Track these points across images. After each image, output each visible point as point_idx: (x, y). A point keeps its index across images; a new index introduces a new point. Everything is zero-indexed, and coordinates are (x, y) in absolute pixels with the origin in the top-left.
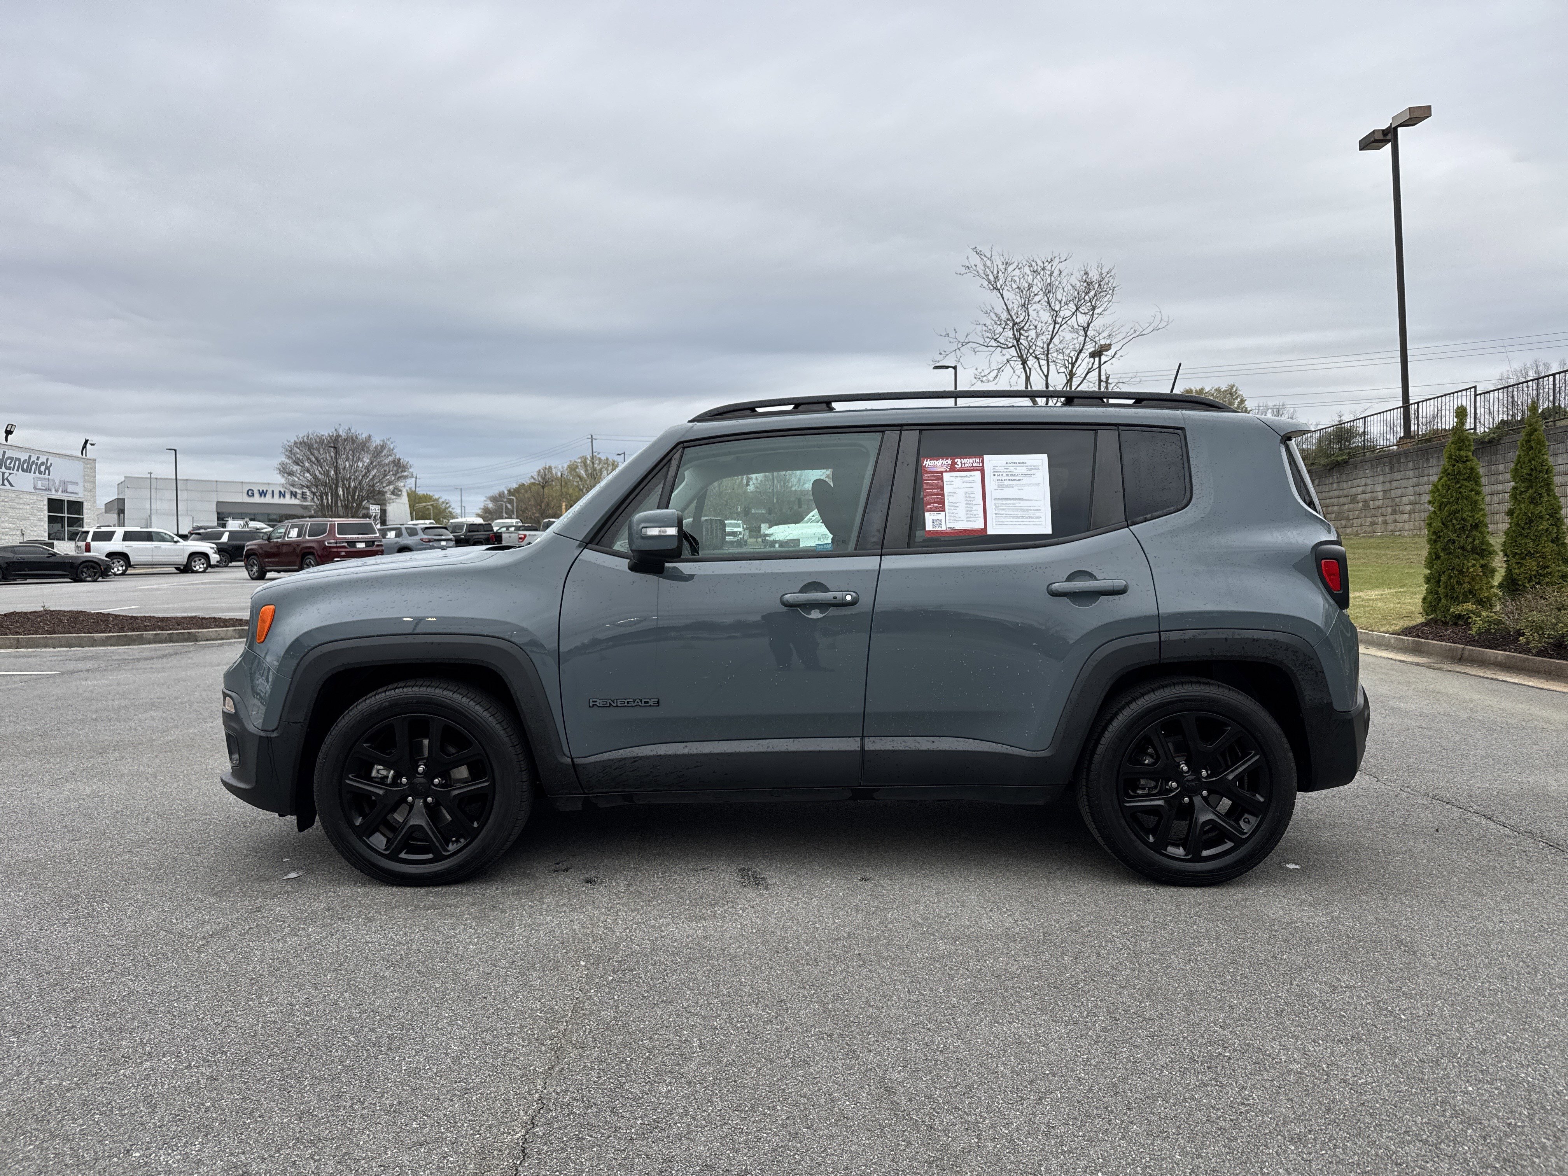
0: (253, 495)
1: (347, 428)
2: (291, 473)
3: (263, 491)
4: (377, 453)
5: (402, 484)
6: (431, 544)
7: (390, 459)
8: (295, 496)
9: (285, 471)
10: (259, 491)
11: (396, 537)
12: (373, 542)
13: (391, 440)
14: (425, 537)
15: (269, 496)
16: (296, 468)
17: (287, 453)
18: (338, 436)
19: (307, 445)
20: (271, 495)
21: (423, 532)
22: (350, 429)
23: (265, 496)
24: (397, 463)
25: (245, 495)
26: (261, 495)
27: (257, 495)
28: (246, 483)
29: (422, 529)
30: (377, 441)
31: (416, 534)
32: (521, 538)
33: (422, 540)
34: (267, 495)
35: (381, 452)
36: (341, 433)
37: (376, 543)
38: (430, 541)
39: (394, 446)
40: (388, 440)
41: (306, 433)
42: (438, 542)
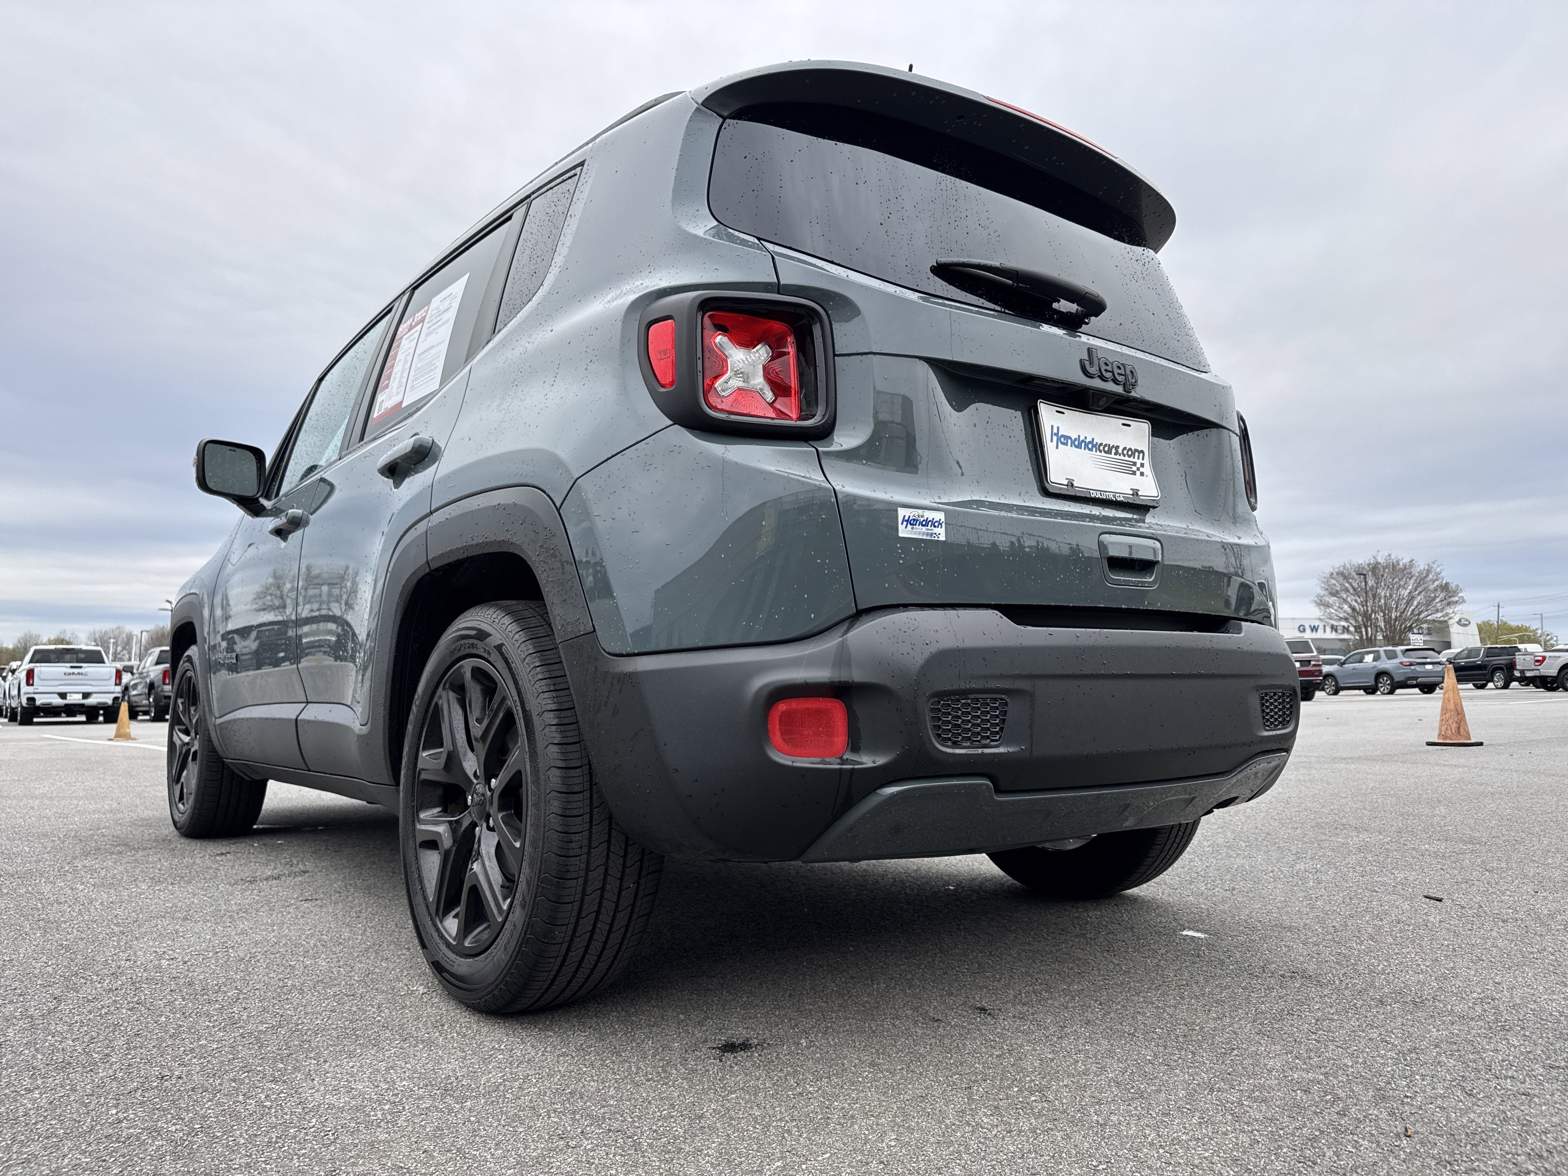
0: (1304, 630)
1: (1387, 555)
2: (1328, 606)
3: (1314, 626)
4: (1422, 580)
5: (1451, 611)
6: (1413, 667)
7: (1437, 583)
8: (1336, 631)
9: (1322, 603)
10: (1310, 626)
11: (1374, 661)
12: (1309, 661)
13: (1437, 563)
14: (1405, 660)
15: (1320, 631)
16: (1332, 600)
17: (1323, 585)
18: (1378, 563)
19: (1343, 575)
20: (1322, 630)
21: (1403, 654)
22: (1390, 555)
23: (1317, 630)
24: (1445, 587)
25: (1297, 631)
26: (1312, 630)
27: (1308, 630)
28: (1297, 619)
29: (1402, 651)
30: (1421, 565)
31: (1396, 657)
32: (1537, 661)
33: (1401, 663)
34: (1319, 630)
35: (1427, 576)
36: (1379, 560)
37: (1313, 663)
38: (1411, 664)
39: (1441, 570)
40: (1434, 563)
41: (1342, 564)
42: (1422, 666)
